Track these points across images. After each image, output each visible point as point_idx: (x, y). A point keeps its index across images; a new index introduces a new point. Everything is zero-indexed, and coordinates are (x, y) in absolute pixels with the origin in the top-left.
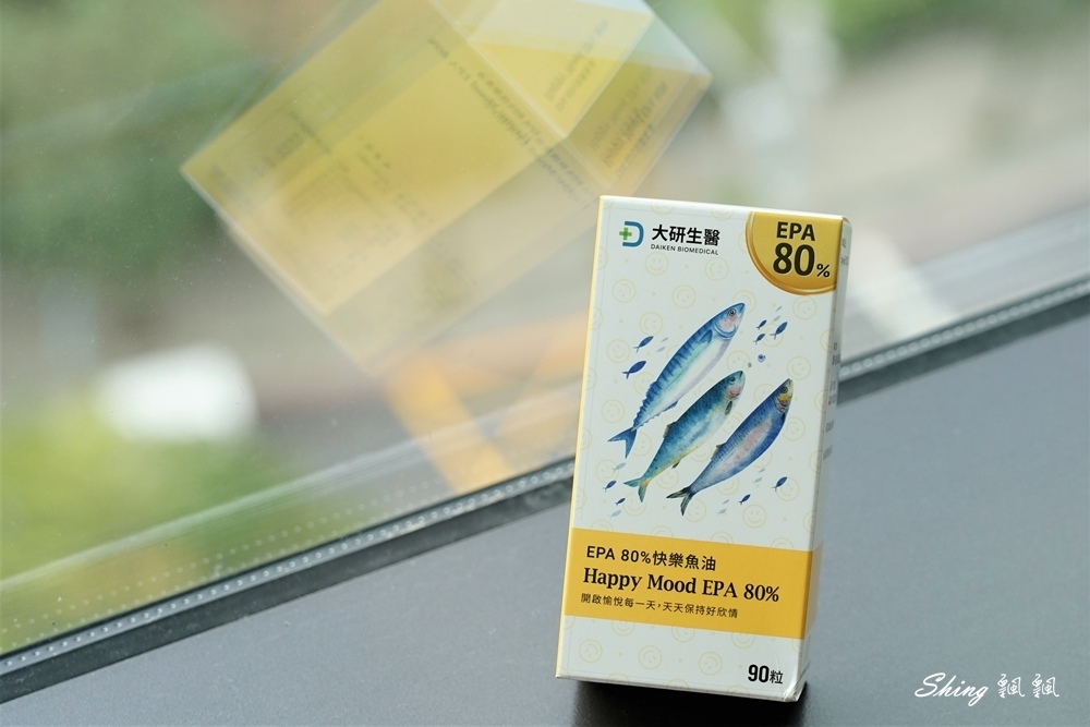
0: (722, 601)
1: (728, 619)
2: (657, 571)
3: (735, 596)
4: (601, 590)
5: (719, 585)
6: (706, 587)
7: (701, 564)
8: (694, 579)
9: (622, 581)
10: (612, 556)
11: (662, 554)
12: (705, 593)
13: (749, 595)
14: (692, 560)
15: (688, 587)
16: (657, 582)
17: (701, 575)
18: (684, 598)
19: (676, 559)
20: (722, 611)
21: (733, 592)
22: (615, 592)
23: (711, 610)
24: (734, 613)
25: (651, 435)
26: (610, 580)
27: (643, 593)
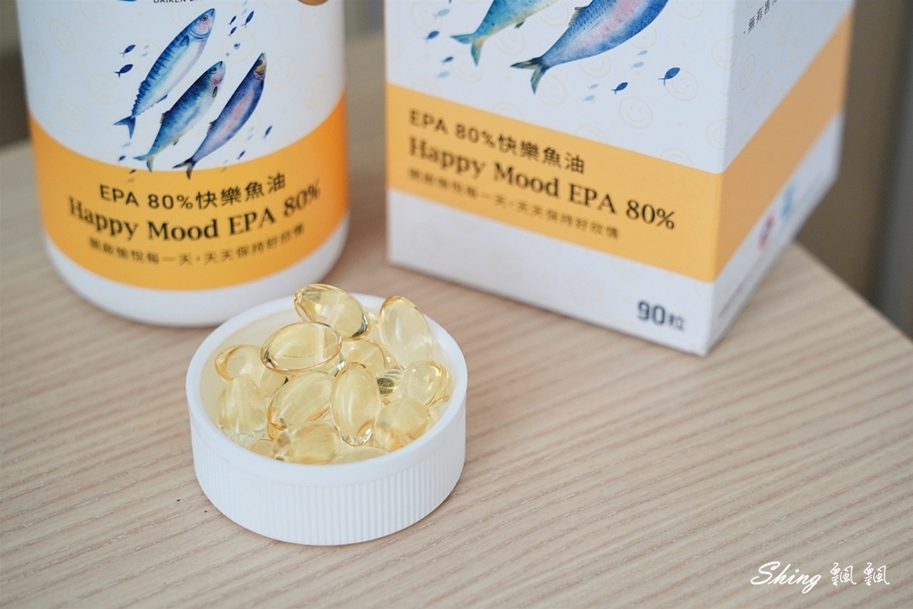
0: (593, 213)
1: (604, 238)
2: (507, 159)
3: (613, 211)
4: (433, 168)
5: (590, 195)
6: (572, 193)
7: (563, 162)
9: (461, 164)
13: (633, 214)
14: (551, 155)
15: (551, 188)
16: (508, 174)
17: (567, 177)
18: (544, 200)
19: (530, 149)
20: (597, 227)
21: (611, 205)
22: (450, 174)
23: (581, 223)
24: (614, 232)
26: (445, 159)
27: (487, 183)
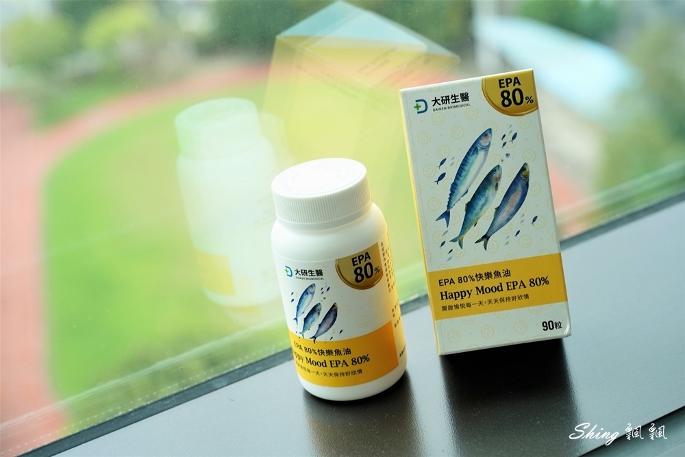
0: (519, 291)
1: (524, 300)
2: (480, 284)
3: (525, 287)
4: (452, 302)
5: (515, 284)
6: (508, 286)
7: (502, 275)
8: (501, 284)
9: (462, 294)
10: (453, 282)
11: (480, 274)
12: (508, 289)
13: (533, 285)
14: (497, 274)
15: (499, 289)
16: (481, 290)
17: (504, 280)
18: (498, 295)
19: (488, 275)
20: (520, 297)
21: (523, 285)
22: (459, 301)
23: (514, 298)
24: (527, 296)
25: (459, 211)
26: (455, 296)
27: (475, 298)
